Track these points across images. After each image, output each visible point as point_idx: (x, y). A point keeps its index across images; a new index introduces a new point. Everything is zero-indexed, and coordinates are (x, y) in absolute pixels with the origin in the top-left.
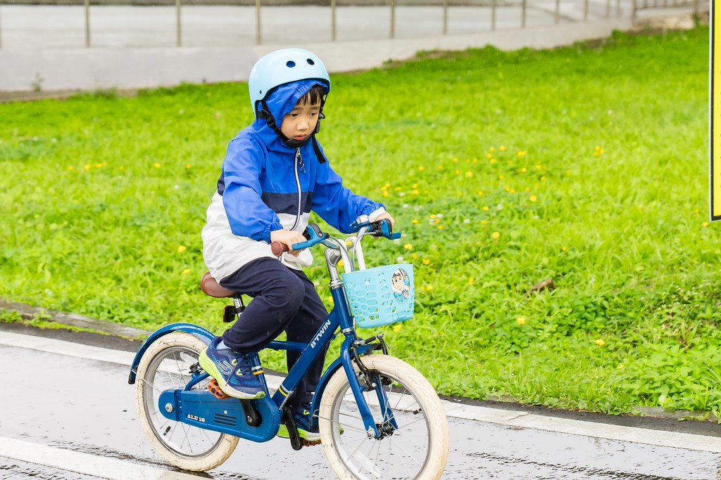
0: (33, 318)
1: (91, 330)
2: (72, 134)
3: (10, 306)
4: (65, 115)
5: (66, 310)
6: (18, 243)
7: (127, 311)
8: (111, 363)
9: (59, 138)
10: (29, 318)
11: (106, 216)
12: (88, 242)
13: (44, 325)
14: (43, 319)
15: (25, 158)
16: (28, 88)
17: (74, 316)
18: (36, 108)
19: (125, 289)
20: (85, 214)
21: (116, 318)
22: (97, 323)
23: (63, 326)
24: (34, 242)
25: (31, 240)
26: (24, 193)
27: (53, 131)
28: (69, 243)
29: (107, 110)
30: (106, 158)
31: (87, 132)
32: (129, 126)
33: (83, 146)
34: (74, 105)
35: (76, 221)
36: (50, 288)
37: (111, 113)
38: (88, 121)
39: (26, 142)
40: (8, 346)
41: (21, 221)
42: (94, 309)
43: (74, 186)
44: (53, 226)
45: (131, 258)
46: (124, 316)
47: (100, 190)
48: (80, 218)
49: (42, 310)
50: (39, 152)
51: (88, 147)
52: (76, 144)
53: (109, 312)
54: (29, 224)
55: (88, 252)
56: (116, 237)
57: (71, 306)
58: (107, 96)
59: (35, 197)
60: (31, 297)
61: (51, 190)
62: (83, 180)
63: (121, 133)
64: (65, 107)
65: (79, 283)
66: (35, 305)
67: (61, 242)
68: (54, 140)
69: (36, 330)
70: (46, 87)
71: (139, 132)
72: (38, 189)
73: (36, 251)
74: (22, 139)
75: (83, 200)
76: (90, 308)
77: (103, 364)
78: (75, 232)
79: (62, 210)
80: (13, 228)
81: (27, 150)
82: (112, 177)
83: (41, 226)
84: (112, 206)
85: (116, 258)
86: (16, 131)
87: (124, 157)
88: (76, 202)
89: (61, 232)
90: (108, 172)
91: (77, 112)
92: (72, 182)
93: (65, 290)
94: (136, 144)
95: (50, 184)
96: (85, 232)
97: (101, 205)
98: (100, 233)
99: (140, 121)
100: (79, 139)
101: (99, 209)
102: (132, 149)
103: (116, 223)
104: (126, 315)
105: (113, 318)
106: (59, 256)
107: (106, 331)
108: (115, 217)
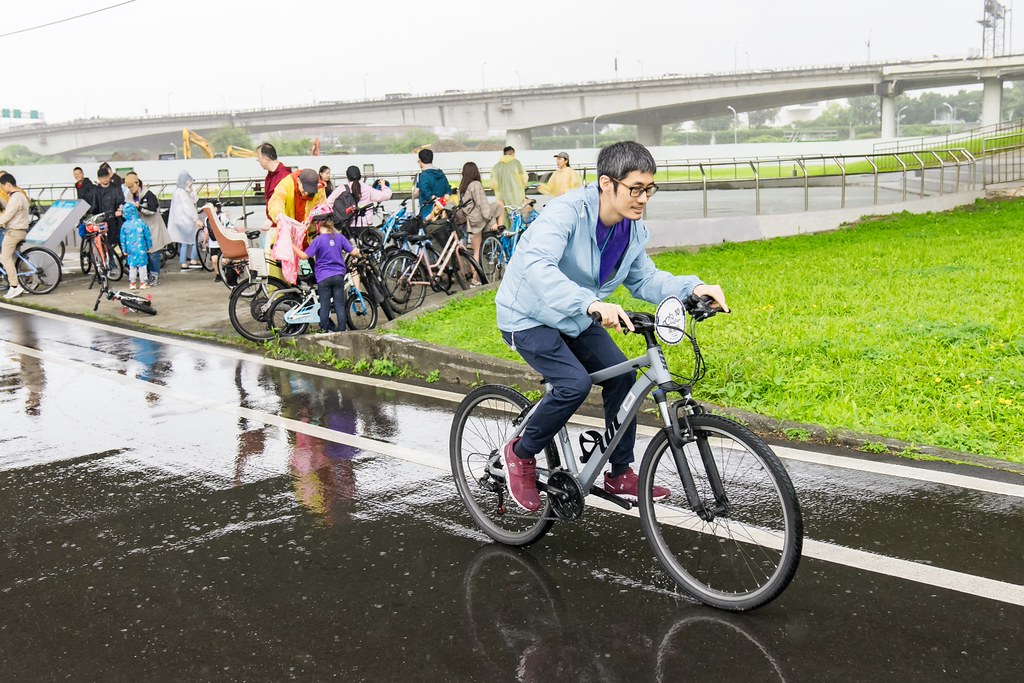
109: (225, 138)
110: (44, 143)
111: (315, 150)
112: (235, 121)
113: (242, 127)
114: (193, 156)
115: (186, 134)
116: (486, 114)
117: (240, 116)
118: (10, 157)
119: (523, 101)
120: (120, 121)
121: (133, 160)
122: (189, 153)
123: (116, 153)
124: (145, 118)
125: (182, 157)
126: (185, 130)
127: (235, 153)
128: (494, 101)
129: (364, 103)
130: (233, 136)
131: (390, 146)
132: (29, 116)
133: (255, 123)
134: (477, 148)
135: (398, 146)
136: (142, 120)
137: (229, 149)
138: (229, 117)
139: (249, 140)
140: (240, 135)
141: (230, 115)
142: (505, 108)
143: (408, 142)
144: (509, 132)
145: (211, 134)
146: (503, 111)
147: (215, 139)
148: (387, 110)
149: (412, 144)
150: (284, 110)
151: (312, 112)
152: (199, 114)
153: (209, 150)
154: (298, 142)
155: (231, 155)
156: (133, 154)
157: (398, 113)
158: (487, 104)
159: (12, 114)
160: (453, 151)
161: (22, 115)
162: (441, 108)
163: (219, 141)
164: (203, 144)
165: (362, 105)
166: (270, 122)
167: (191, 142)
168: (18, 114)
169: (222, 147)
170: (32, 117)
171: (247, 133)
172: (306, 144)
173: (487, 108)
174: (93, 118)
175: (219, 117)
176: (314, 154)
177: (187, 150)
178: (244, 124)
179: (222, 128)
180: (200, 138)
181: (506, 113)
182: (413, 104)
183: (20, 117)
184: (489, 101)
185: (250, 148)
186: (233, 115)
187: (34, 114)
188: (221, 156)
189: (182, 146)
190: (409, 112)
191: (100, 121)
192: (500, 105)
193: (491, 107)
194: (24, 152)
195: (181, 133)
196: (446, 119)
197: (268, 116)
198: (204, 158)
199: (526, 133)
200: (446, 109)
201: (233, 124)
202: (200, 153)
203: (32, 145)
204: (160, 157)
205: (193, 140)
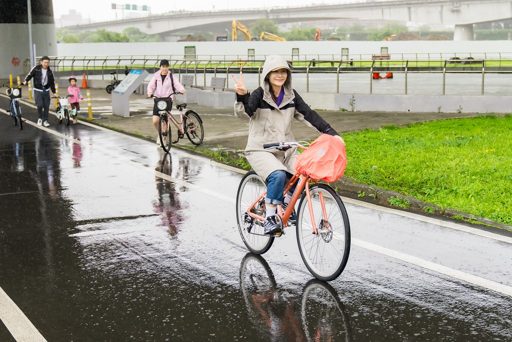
0: (469, 219)
1: (494, 226)
2: (478, 135)
3: (459, 213)
4: (474, 125)
5: (482, 216)
6: (459, 184)
7: (509, 219)
8: (505, 242)
9: (473, 137)
10: (467, 219)
11: (497, 174)
12: (489, 185)
13: (473, 222)
14: (473, 220)
15: (459, 146)
16: (456, 112)
17: (486, 219)
18: (461, 122)
19: (506, 208)
20: (488, 173)
21: (505, 222)
22: (496, 223)
23: (482, 223)
24: (465, 184)
25: (464, 183)
26: (460, 162)
27: (469, 133)
28: (481, 185)
29: (493, 123)
30: (494, 147)
31: (485, 134)
32: (503, 132)
33: (484, 141)
34: (477, 120)
35: (483, 176)
36: (475, 206)
37: (494, 125)
38: (485, 128)
39: (459, 138)
40: (459, 230)
41: (459, 174)
42: (495, 217)
43: (481, 159)
44: (474, 177)
45: (509, 194)
46: (508, 221)
47: (493, 162)
48: (485, 174)
49: (473, 216)
50: (465, 143)
51: (486, 141)
52: (480, 140)
53: (502, 219)
54: (463, 176)
55: (490, 190)
56: (502, 184)
57: (485, 214)
58: (491, 117)
59: (465, 164)
60: (467, 209)
61: (472, 161)
62: (485, 157)
63: (500, 135)
64: (473, 122)
65: (487, 204)
66: (469, 213)
67: (477, 185)
68: (471, 138)
69: (470, 225)
70: (463, 111)
71: (508, 135)
72: (466, 160)
73: (466, 188)
74: (457, 136)
75: (487, 166)
76: (493, 216)
77: (501, 242)
78: (483, 180)
79: (477, 170)
80: (456, 178)
81: (459, 141)
82: (498, 156)
83: (469, 177)
84: (499, 170)
85: (502, 194)
86: (453, 132)
87: (502, 147)
88: (483, 167)
89: (477, 180)
90: (496, 154)
91: (479, 124)
92: (481, 158)
93: (481, 206)
94: (508, 141)
95: (472, 158)
96: (487, 181)
97: (495, 169)
98: (495, 182)
99: (508, 129)
100: (481, 137)
101: (494, 171)
102: (506, 143)
103: (502, 177)
104: (510, 221)
105: (503, 221)
106: (477, 191)
107: (501, 227)
108: (501, 175)
109: (261, 26)
110: (149, 27)
111: (317, 36)
112: (269, 15)
113: (273, 19)
114: (238, 40)
115: (234, 23)
116: (441, 13)
117: (273, 11)
118: (127, 36)
119: (468, 5)
120: (196, 13)
121: (200, 41)
122: (236, 36)
123: (189, 36)
124: (213, 11)
125: (231, 40)
126: (234, 20)
127: (266, 37)
128: (447, 4)
129: (356, 4)
130: (266, 25)
131: (371, 34)
132: (142, 8)
133: (283, 16)
134: (428, 37)
135: (376, 34)
136: (210, 13)
137: (263, 34)
138: (266, 12)
139: (276, 28)
140: (271, 25)
141: (266, 11)
142: (455, 9)
143: (384, 32)
144: (457, 26)
145: (252, 23)
146: (453, 11)
147: (254, 27)
148: (372, 9)
149: (385, 33)
150: (302, 8)
151: (320, 10)
152: (246, 10)
153: (249, 34)
154: (309, 31)
155: (263, 38)
156: (200, 36)
157: (380, 11)
158: (442, 6)
159: (131, 8)
160: (411, 40)
161: (138, 9)
162: (409, 8)
163: (257, 28)
164: (245, 31)
165: (355, 6)
166: (292, 16)
167: (237, 29)
168: (135, 7)
169: (259, 32)
170: (143, 10)
171: (275, 24)
172: (313, 32)
173: (442, 9)
174: (181, 11)
175: (259, 12)
176: (317, 40)
177: (235, 34)
178: (275, 17)
179: (259, 20)
180: (243, 26)
181: (455, 13)
182: (389, 5)
183: (136, 9)
184: (443, 4)
185: (276, 33)
186: (269, 11)
187: (145, 8)
188: (256, 39)
189: (232, 31)
190: (386, 11)
191: (184, 13)
192: (451, 7)
193: (445, 8)
194: (136, 32)
195: (231, 22)
196: (412, 16)
197: (292, 12)
198: (245, 40)
199: (469, 27)
200: (413, 9)
201: (268, 16)
202: (243, 37)
203: (142, 28)
204: (218, 39)
205: (238, 27)
